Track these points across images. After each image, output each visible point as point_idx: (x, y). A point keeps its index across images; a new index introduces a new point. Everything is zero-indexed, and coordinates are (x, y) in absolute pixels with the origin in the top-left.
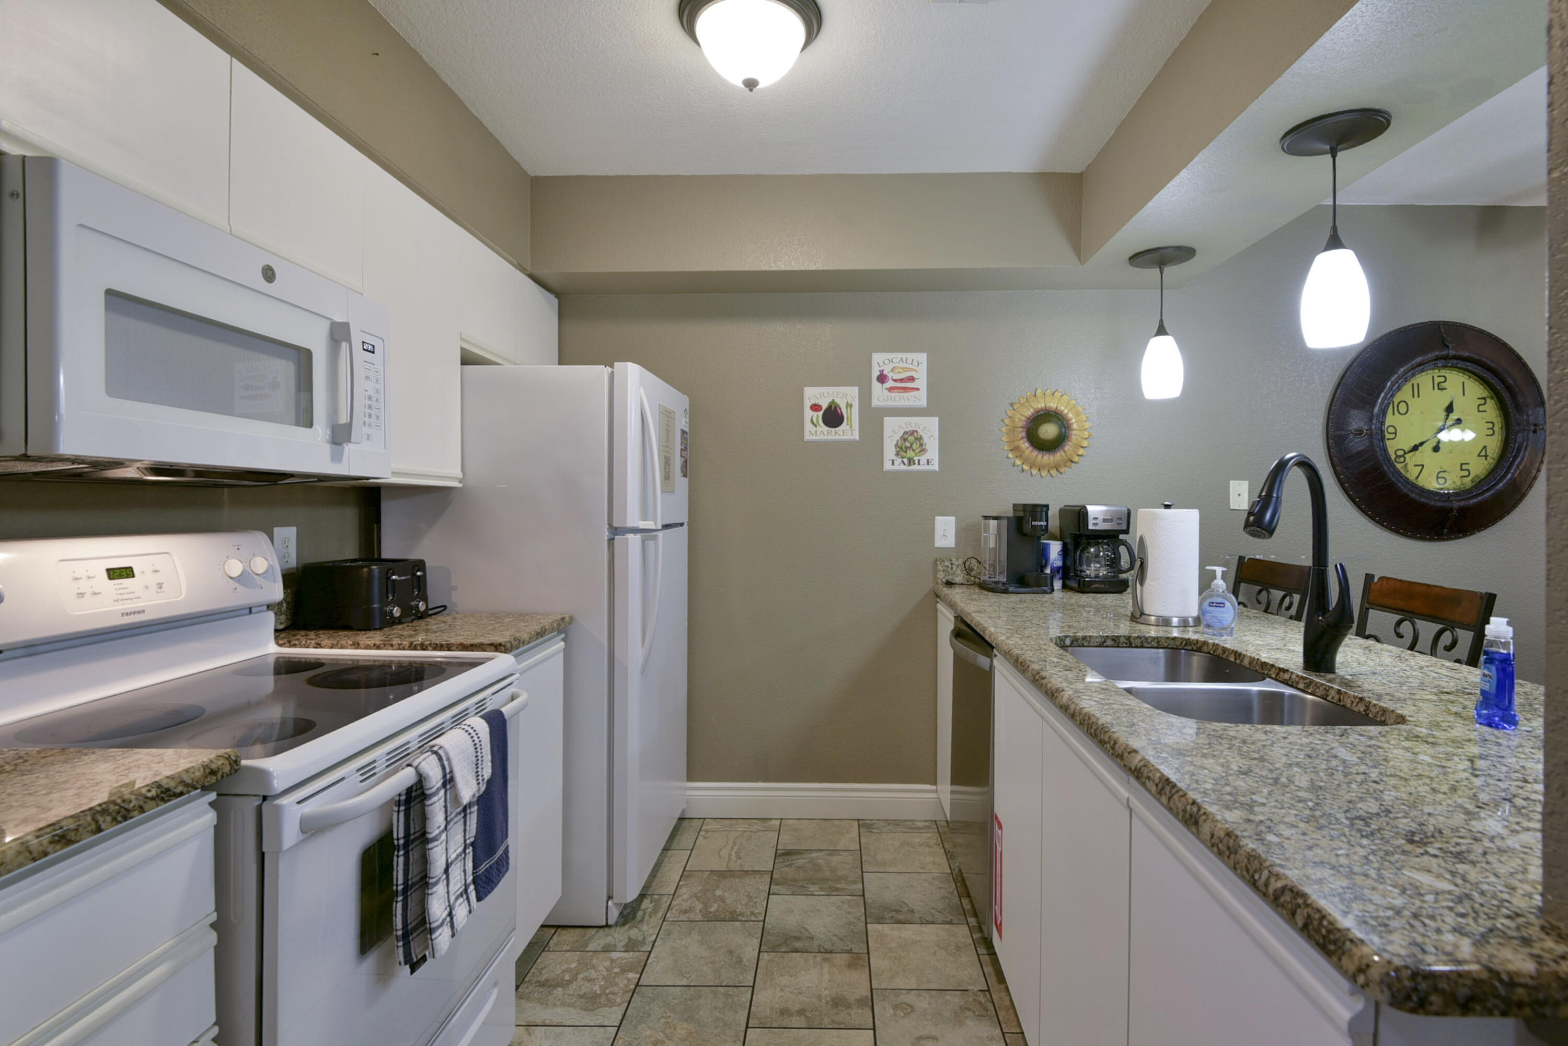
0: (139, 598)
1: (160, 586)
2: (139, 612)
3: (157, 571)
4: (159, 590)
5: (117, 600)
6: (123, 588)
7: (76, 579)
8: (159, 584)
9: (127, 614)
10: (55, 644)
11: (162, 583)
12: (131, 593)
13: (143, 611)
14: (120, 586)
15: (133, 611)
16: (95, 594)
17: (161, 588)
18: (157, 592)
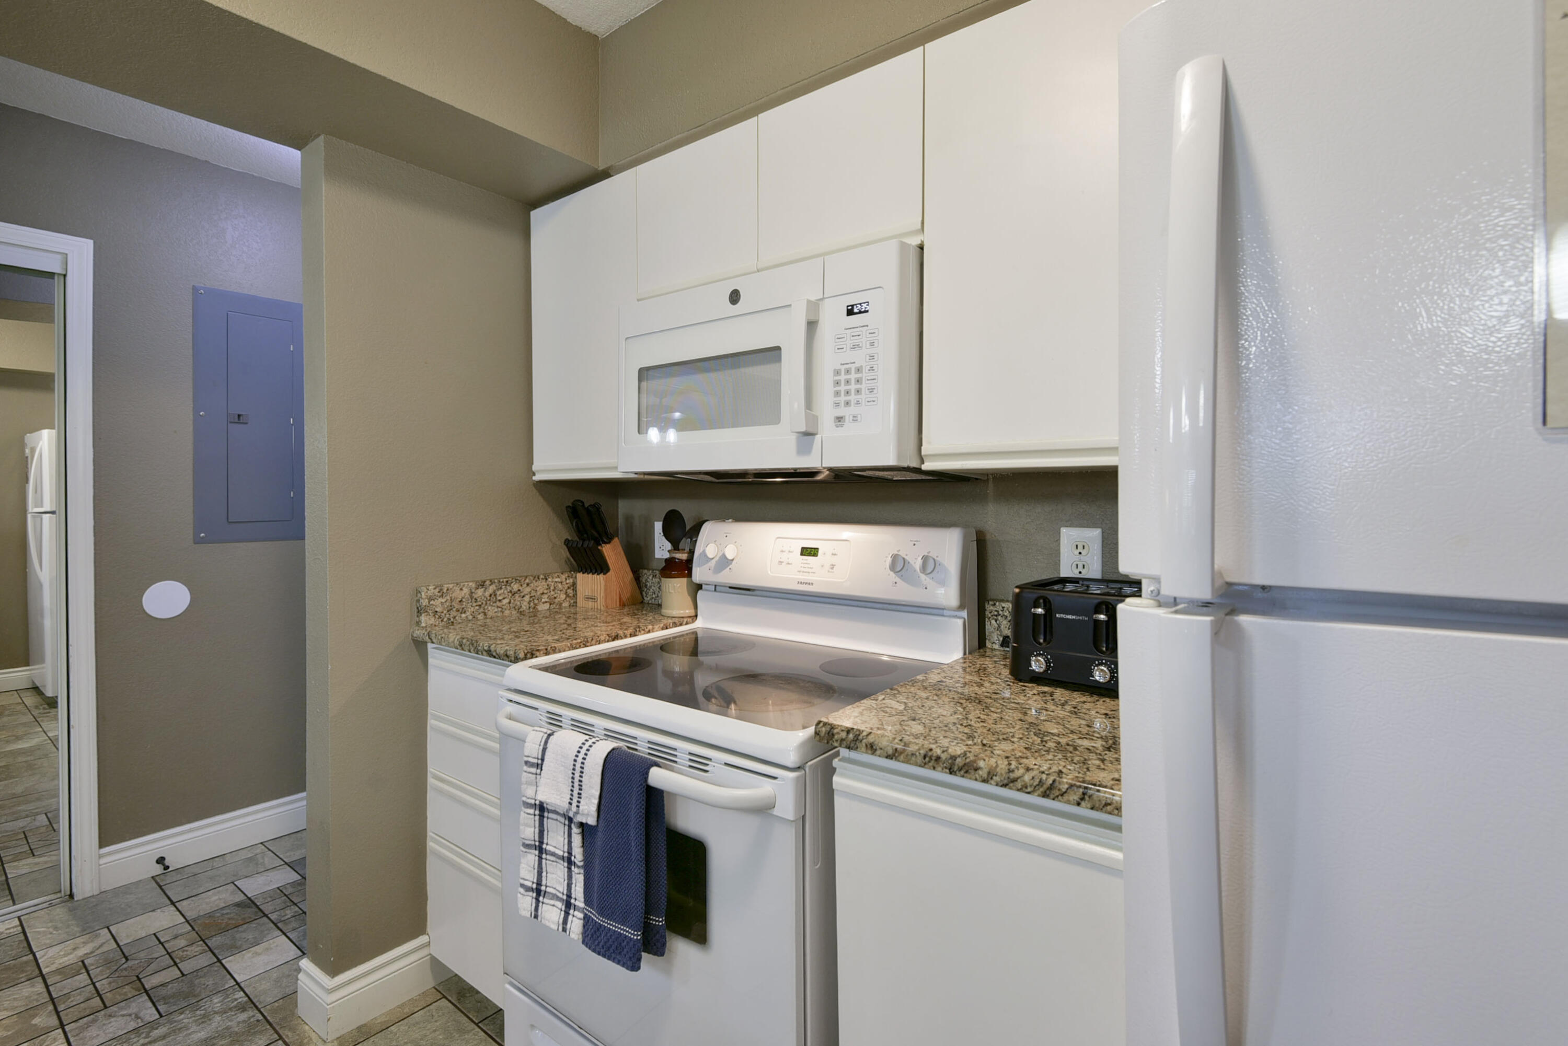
0: (814, 573)
1: (833, 566)
2: (809, 584)
3: (835, 555)
4: (830, 570)
5: (799, 572)
6: (806, 564)
7: (782, 551)
8: (832, 565)
9: (801, 583)
10: (768, 593)
11: (834, 565)
12: (810, 568)
13: (812, 584)
14: (805, 562)
15: (805, 581)
16: (788, 564)
17: (832, 568)
18: (829, 571)
